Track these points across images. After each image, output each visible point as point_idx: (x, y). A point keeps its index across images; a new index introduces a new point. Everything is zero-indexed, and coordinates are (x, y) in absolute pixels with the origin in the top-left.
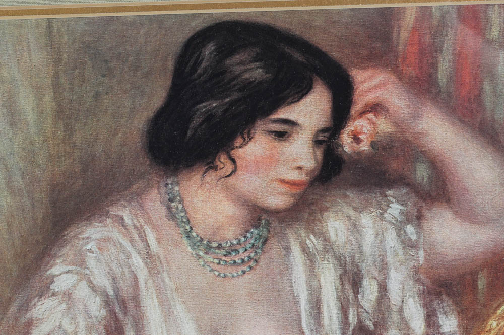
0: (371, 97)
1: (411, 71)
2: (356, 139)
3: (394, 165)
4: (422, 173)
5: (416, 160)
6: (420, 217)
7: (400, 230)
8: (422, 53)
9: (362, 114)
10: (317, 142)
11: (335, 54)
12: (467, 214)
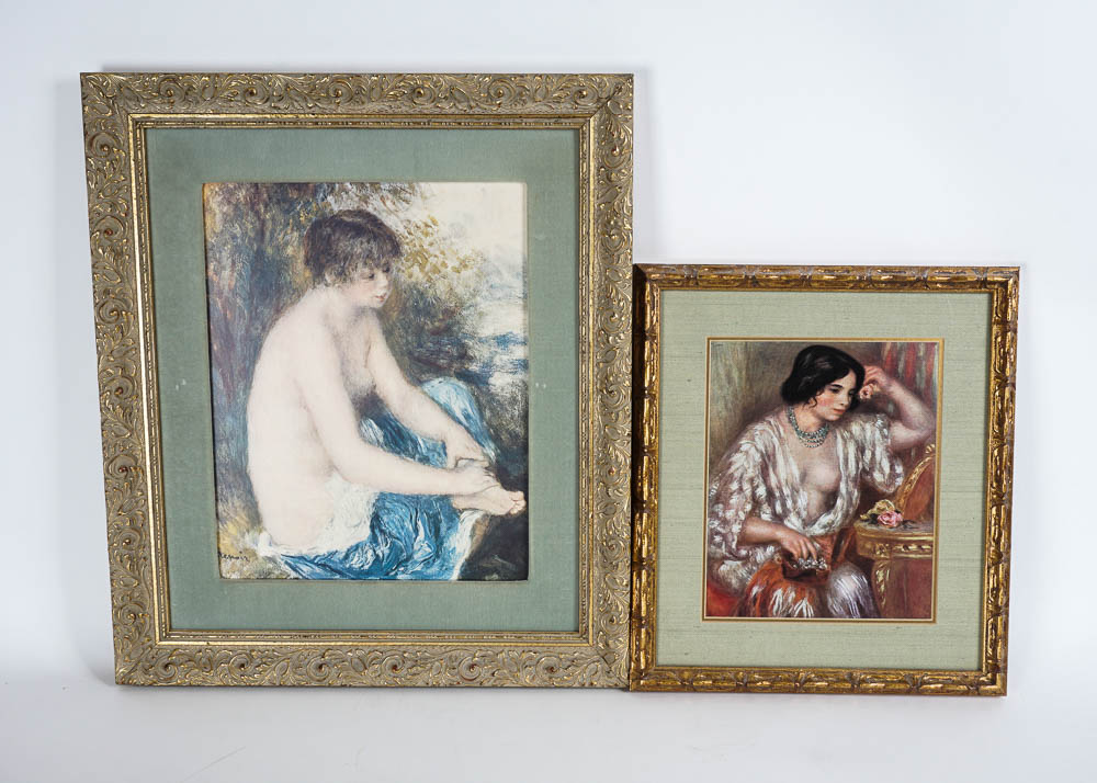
0: (871, 377)
1: (887, 368)
2: (865, 393)
3: (880, 405)
4: (891, 408)
5: (889, 402)
6: (889, 426)
7: (881, 430)
8: (892, 361)
9: (867, 384)
10: (849, 394)
11: (858, 360)
12: (908, 425)
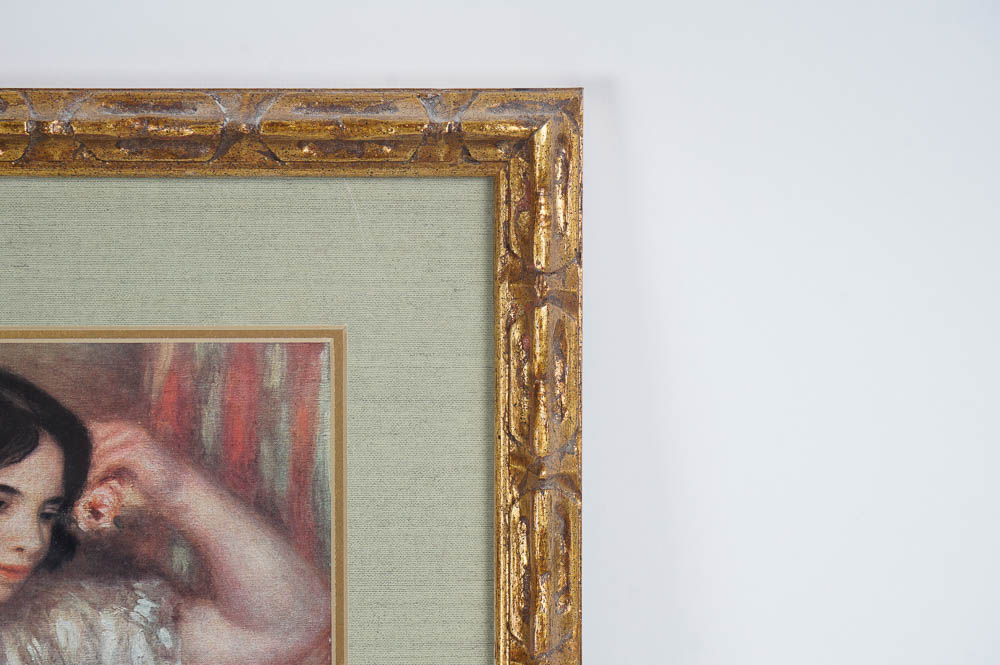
0: (115, 459)
1: (167, 426)
2: (95, 513)
3: (144, 549)
4: (180, 559)
5: (173, 542)
6: (177, 618)
7: (150, 634)
8: (182, 404)
9: (103, 480)
10: (44, 516)
11: (68, 401)
12: (239, 616)
